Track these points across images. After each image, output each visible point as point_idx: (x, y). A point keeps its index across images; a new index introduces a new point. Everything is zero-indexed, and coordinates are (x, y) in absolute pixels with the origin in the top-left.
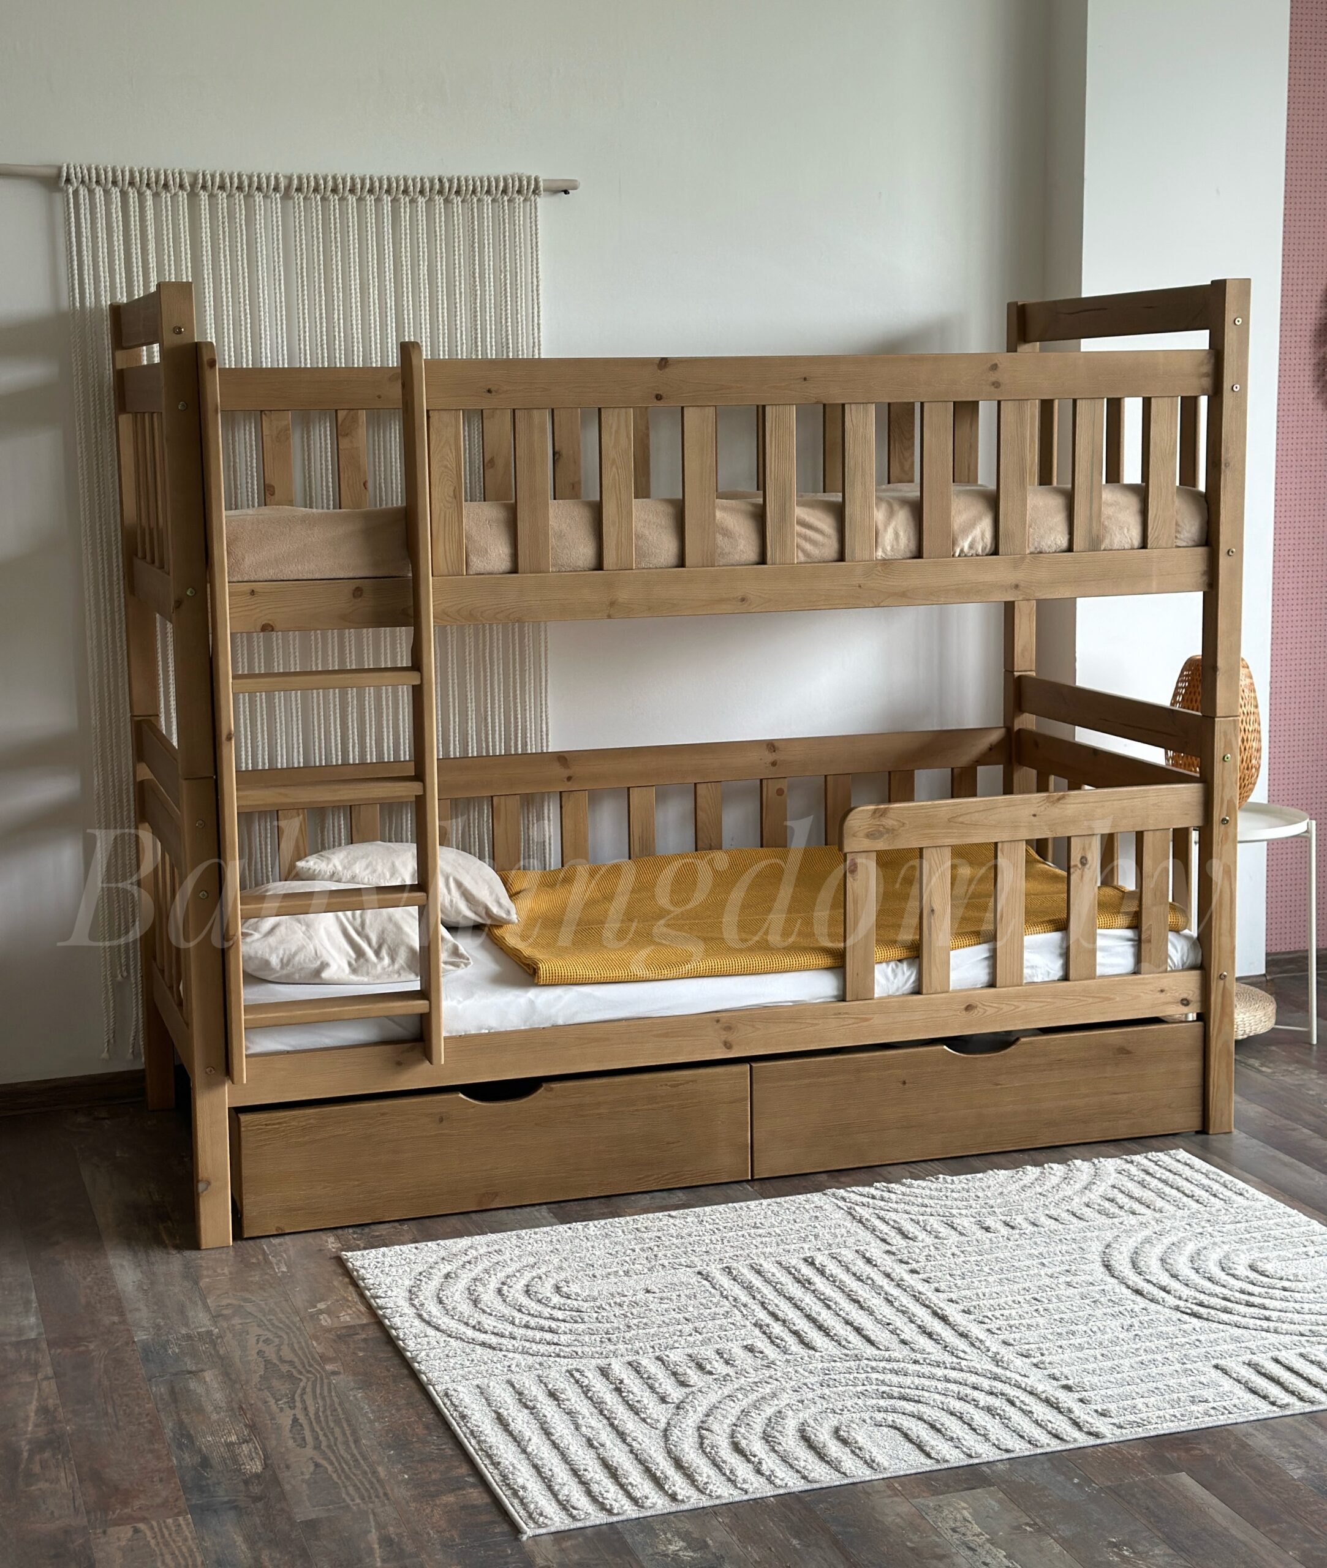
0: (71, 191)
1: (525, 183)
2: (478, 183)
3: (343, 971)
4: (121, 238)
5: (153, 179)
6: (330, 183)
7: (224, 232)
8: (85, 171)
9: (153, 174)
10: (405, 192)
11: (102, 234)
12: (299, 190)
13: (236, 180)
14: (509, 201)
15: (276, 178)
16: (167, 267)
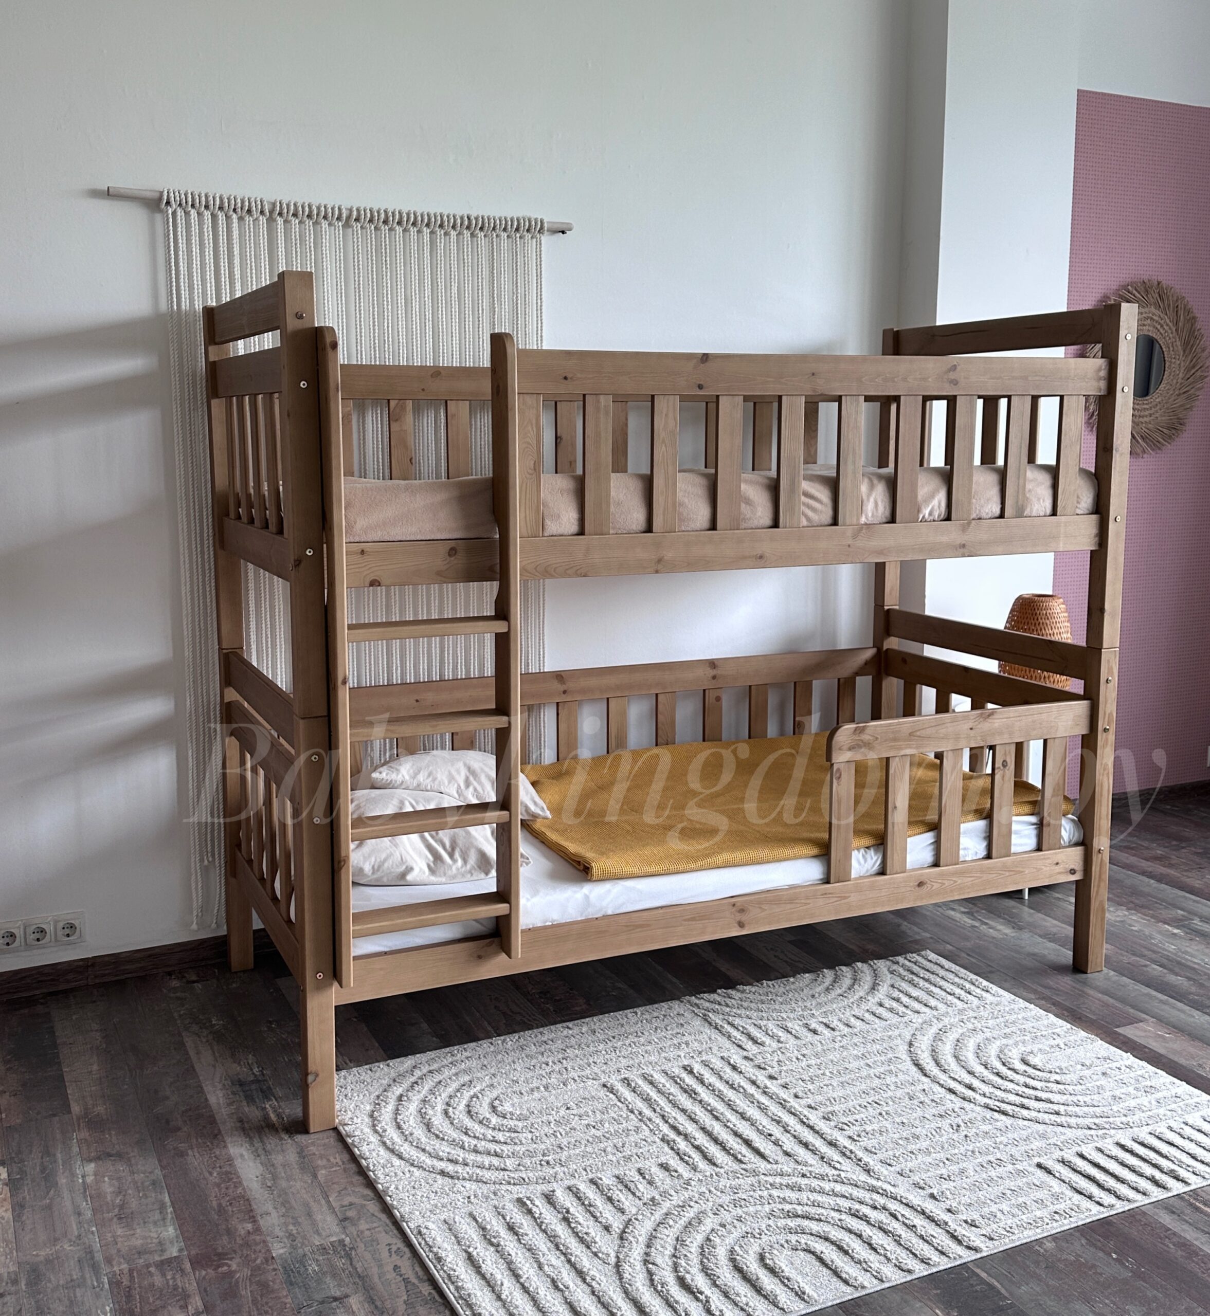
0: (170, 211)
1: (533, 223)
2: (498, 222)
3: (424, 873)
4: (212, 253)
5: (239, 205)
6: (383, 216)
7: (296, 252)
8: (183, 196)
9: (239, 201)
10: (441, 226)
11: (196, 250)
12: (357, 220)
13: (307, 209)
14: (520, 237)
15: (340, 209)
16: (249, 279)
